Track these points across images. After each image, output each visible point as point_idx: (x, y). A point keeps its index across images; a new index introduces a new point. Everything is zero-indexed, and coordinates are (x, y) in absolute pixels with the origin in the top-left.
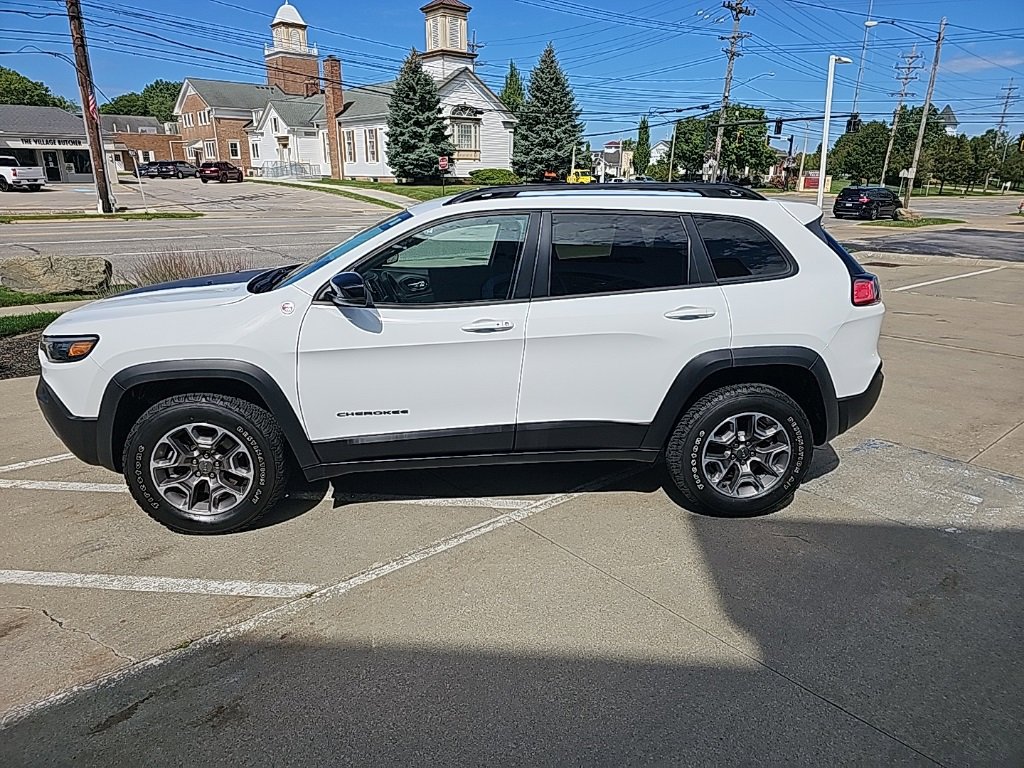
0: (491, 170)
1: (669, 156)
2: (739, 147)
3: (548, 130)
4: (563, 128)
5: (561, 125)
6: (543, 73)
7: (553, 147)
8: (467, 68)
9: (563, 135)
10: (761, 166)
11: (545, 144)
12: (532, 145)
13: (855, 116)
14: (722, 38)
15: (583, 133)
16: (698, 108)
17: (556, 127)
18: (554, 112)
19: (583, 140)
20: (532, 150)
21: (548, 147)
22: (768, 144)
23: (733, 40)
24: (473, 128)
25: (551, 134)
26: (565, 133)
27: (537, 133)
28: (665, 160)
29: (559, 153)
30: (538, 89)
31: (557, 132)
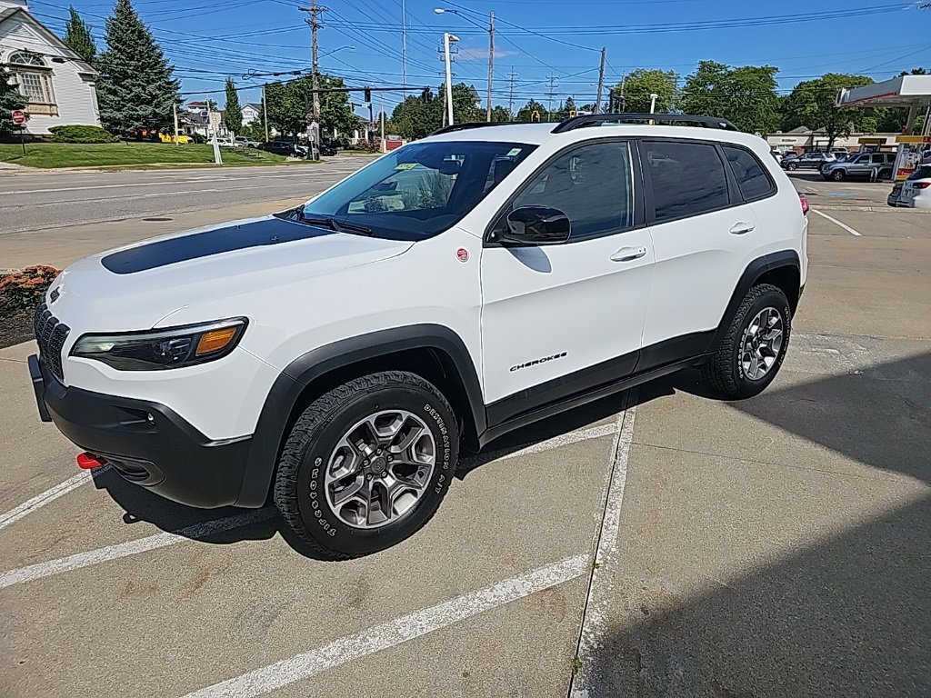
0: (77, 127)
1: (263, 118)
2: (328, 112)
3: (139, 85)
4: (157, 84)
5: (153, 81)
6: (122, 24)
7: (149, 103)
8: (21, 10)
9: (158, 92)
10: (348, 130)
11: (138, 100)
12: (124, 101)
13: (427, 89)
14: (302, 10)
15: (179, 91)
16: (290, 73)
17: (148, 83)
18: (143, 68)
19: (181, 98)
20: (124, 106)
21: (142, 103)
22: (353, 110)
23: (312, 12)
24: (42, 79)
25: (145, 90)
26: (160, 90)
27: (127, 88)
28: (259, 121)
29: (157, 110)
30: (119, 40)
31: (150, 88)
